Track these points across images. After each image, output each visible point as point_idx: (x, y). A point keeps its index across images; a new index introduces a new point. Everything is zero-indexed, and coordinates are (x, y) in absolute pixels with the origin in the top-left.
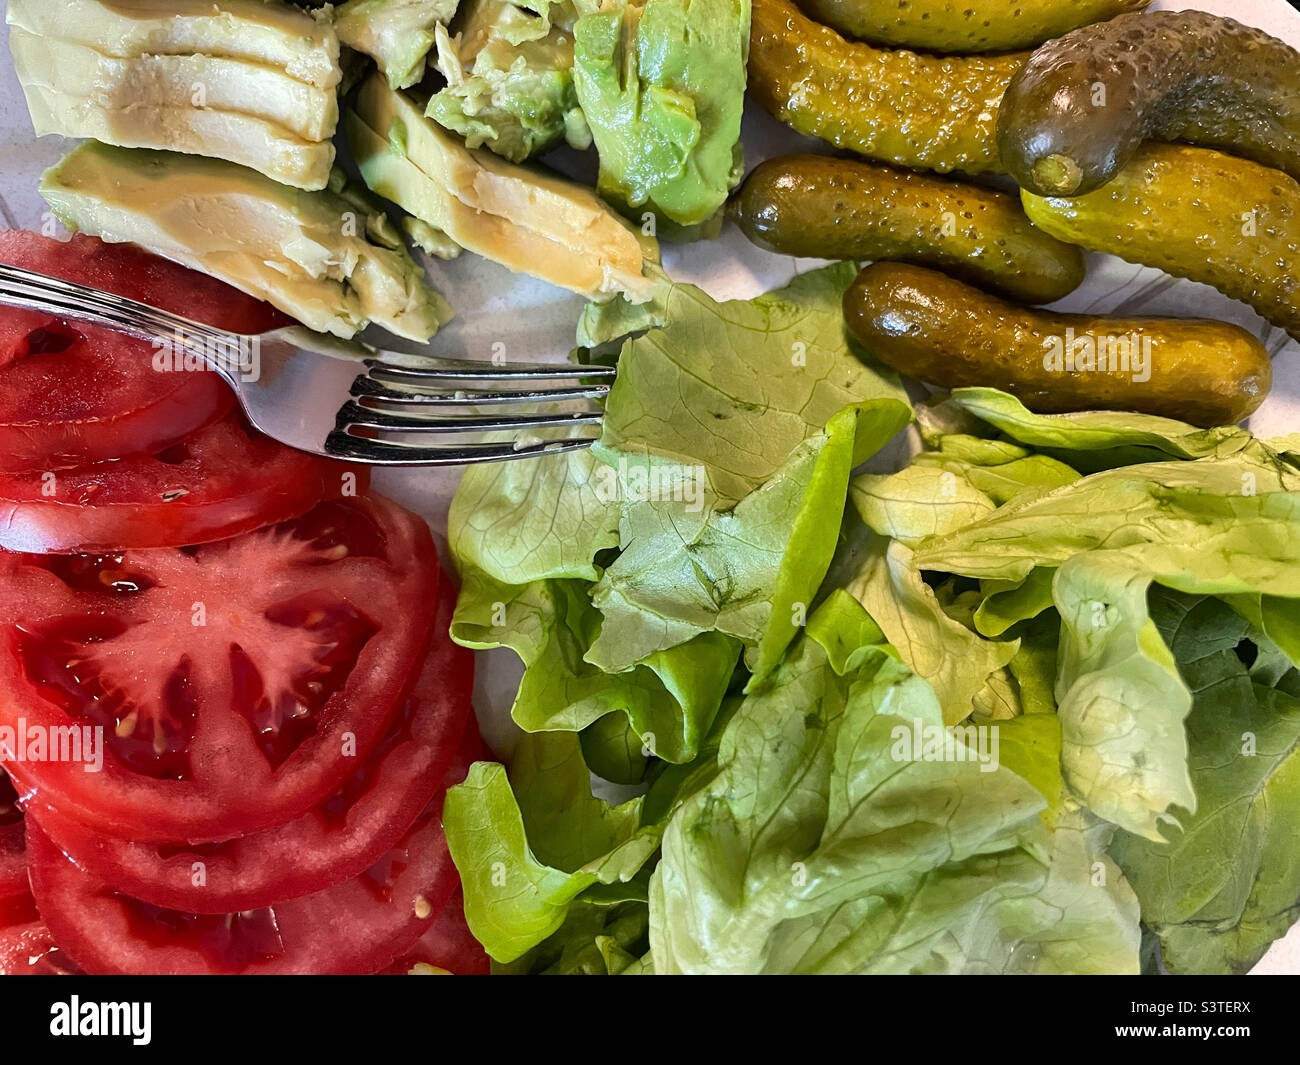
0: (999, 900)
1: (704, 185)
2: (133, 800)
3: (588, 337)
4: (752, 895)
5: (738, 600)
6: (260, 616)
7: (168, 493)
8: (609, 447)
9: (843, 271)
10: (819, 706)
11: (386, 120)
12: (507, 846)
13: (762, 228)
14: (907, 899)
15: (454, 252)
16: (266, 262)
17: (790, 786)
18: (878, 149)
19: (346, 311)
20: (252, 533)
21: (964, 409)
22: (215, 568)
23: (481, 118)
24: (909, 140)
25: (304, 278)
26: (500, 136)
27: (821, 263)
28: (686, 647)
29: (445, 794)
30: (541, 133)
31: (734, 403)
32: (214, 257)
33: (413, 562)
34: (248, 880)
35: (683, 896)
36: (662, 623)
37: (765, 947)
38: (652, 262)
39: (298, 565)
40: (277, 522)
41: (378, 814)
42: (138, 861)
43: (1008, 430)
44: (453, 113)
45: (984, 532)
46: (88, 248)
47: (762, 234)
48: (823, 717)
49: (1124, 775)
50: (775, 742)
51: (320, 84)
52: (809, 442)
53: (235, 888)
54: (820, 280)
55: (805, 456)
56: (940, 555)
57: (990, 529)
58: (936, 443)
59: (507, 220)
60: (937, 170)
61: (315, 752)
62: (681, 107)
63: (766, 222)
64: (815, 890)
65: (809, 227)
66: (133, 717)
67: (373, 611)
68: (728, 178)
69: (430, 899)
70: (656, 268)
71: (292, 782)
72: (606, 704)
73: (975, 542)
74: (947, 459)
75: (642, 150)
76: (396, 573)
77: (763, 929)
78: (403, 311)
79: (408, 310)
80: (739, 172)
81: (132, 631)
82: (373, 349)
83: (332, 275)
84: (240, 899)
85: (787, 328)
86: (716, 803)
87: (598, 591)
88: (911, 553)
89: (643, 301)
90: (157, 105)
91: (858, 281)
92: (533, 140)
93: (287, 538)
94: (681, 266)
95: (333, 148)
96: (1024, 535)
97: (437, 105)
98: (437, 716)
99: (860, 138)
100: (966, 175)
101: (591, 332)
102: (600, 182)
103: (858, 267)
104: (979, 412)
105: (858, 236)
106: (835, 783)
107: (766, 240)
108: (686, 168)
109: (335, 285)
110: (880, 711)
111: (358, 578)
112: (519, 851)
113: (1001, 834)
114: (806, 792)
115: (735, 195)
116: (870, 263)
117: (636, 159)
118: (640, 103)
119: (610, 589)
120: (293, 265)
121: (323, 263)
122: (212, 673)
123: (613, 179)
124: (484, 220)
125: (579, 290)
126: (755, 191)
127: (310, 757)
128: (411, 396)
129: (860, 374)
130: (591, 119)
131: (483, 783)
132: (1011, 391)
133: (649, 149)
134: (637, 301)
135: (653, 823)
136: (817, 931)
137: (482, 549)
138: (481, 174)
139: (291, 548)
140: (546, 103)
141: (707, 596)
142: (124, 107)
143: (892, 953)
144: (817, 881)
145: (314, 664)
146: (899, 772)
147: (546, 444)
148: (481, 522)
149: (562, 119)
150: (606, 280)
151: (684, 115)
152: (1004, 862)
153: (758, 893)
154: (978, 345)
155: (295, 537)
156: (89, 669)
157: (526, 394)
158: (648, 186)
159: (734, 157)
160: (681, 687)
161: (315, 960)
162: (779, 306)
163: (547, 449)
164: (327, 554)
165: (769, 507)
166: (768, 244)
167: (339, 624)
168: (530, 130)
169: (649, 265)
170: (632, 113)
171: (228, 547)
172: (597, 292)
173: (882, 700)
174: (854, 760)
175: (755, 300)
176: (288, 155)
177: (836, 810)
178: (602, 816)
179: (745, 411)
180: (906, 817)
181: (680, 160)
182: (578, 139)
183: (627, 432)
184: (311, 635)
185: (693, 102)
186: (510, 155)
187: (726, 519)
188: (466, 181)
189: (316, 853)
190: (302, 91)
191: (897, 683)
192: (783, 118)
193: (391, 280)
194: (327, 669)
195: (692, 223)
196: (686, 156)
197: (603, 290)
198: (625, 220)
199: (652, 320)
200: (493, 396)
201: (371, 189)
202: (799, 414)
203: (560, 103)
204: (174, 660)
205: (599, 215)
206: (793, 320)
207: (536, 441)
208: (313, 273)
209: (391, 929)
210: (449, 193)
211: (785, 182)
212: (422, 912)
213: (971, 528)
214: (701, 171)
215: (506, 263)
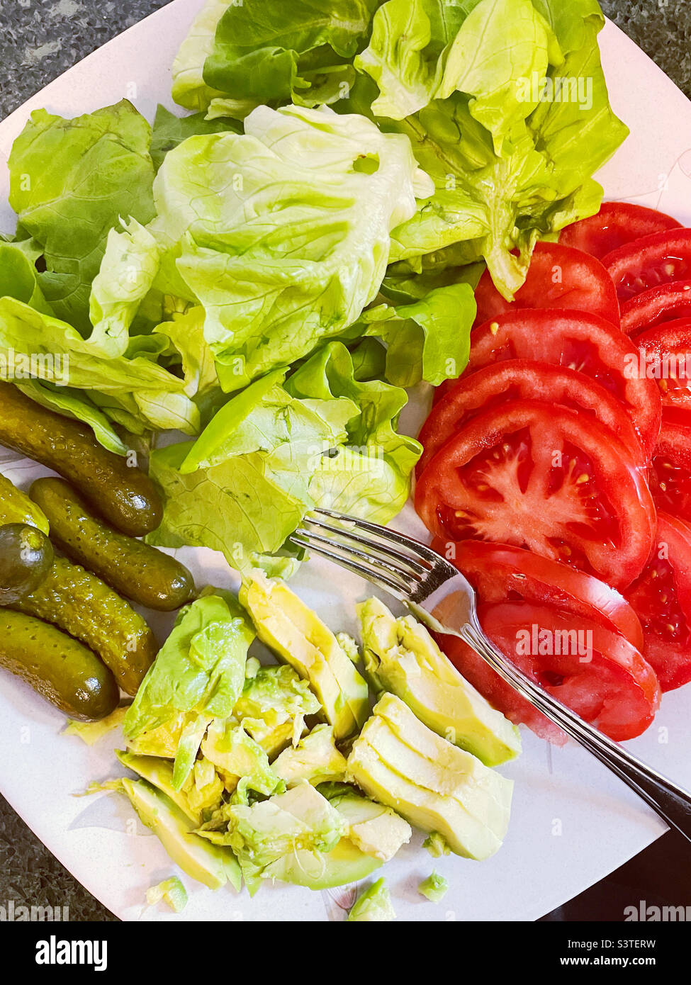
0: (217, 222)
1: (203, 613)
2: (593, 444)
3: (293, 563)
4: (327, 280)
5: (276, 406)
6: (506, 501)
7: (522, 578)
8: (305, 506)
9: (152, 540)
10: (259, 345)
11: (343, 714)
12: (438, 341)
13: (184, 579)
14: (258, 245)
15: (342, 636)
16: (432, 669)
17: (288, 317)
18: (108, 592)
19: (405, 629)
20: (495, 541)
21: (124, 443)
22: (517, 532)
23: (295, 692)
24: (91, 590)
25: (418, 653)
26: (291, 680)
27: (161, 549)
28: (311, 396)
29: (460, 376)
30: (271, 673)
31: (237, 499)
32: (456, 684)
33: (428, 493)
34: (562, 382)
35: (359, 290)
36: (317, 412)
37: (332, 253)
38: (245, 586)
39: (480, 517)
40: (480, 542)
41: (494, 382)
42: (607, 415)
43: (107, 424)
44: (308, 700)
45: (145, 384)
46: (514, 715)
47: (185, 576)
48: (260, 340)
49: (134, 253)
50: (287, 340)
51: (365, 743)
52: (208, 465)
53: (570, 381)
54: (166, 540)
55: (214, 459)
56: (171, 383)
57: (142, 385)
58: (146, 434)
59: (307, 639)
60: (83, 569)
61: (508, 426)
62: (197, 653)
63: (180, 581)
64: (297, 270)
65: (160, 569)
66: (579, 482)
67: (455, 477)
68: (189, 610)
69: (489, 331)
70: (245, 583)
71: (523, 417)
72: (361, 386)
73: (150, 381)
74: (144, 423)
75: (225, 642)
76: (437, 491)
77: (327, 263)
78: (379, 617)
79: (375, 617)
80: (182, 611)
81: (565, 521)
82: (405, 604)
83: (405, 650)
84: (570, 374)
85: (193, 524)
86: (325, 325)
87: (343, 439)
88: (185, 389)
89: (258, 569)
90: (449, 769)
91: (147, 532)
92: (276, 672)
93: (480, 532)
94: (231, 580)
95: (373, 710)
96: (127, 375)
97: (313, 709)
98: (447, 415)
99: (114, 602)
100: (70, 560)
101: (291, 566)
102: (253, 637)
103: (144, 539)
104: (118, 440)
105: (138, 554)
106: (267, 311)
107: (184, 572)
108: (208, 624)
109: (405, 644)
110: (232, 333)
111: (455, 497)
112: (431, 337)
113: (202, 256)
114: (283, 311)
115: (190, 602)
116: (137, 538)
117: (230, 640)
118: (215, 665)
119: (336, 438)
120: (419, 663)
121: (405, 656)
122: (538, 484)
123: (246, 635)
124: (317, 643)
125: (287, 589)
126: (179, 598)
127: (513, 425)
128: (395, 571)
129: (169, 485)
130: (243, 668)
131: (437, 375)
132: (97, 443)
133: (221, 642)
134: (261, 570)
135: (362, 323)
136: (306, 247)
137: (390, 485)
138: (308, 666)
139: (480, 527)
140: (261, 685)
141: (290, 415)
142: (462, 774)
143: (275, 225)
144: (294, 274)
145: (492, 467)
146: (236, 304)
147: (339, 519)
148: (385, 498)
149: (257, 676)
150: (271, 587)
151: (197, 649)
152: (207, 242)
153: (322, 279)
154: (104, 473)
155: (476, 531)
156: (591, 513)
157: (339, 547)
158: (230, 625)
159: (181, 620)
160: (322, 378)
161: (552, 329)
162: (193, 537)
163: (339, 516)
164: (465, 515)
165: (241, 444)
166: (185, 570)
167: (473, 480)
168: (276, 677)
169: (248, 586)
170: (221, 662)
171: (508, 541)
172: (278, 583)
173: (229, 338)
174: (253, 317)
175: (203, 546)
176: (396, 715)
177: (272, 299)
178: (388, 334)
179: (234, 493)
180: (242, 283)
181: (208, 630)
182: (254, 664)
183: (294, 509)
184: (487, 480)
185: (190, 654)
186: (291, 670)
187: (264, 447)
188: (317, 666)
189: (528, 379)
190: (375, 744)
191: (218, 343)
192: (148, 629)
193: (376, 634)
194: (487, 461)
195: (216, 597)
196: (205, 630)
197: (275, 583)
198: (249, 613)
199: (258, 558)
200: (355, 553)
201: (367, 685)
202: (207, 479)
203: (254, 683)
204: (552, 499)
205: (261, 621)
206: (189, 527)
207: (343, 522)
208: (412, 654)
209: (513, 325)
210: (329, 664)
211: (163, 597)
212: (495, 327)
213: (150, 389)
214: (201, 620)
215: (317, 617)
